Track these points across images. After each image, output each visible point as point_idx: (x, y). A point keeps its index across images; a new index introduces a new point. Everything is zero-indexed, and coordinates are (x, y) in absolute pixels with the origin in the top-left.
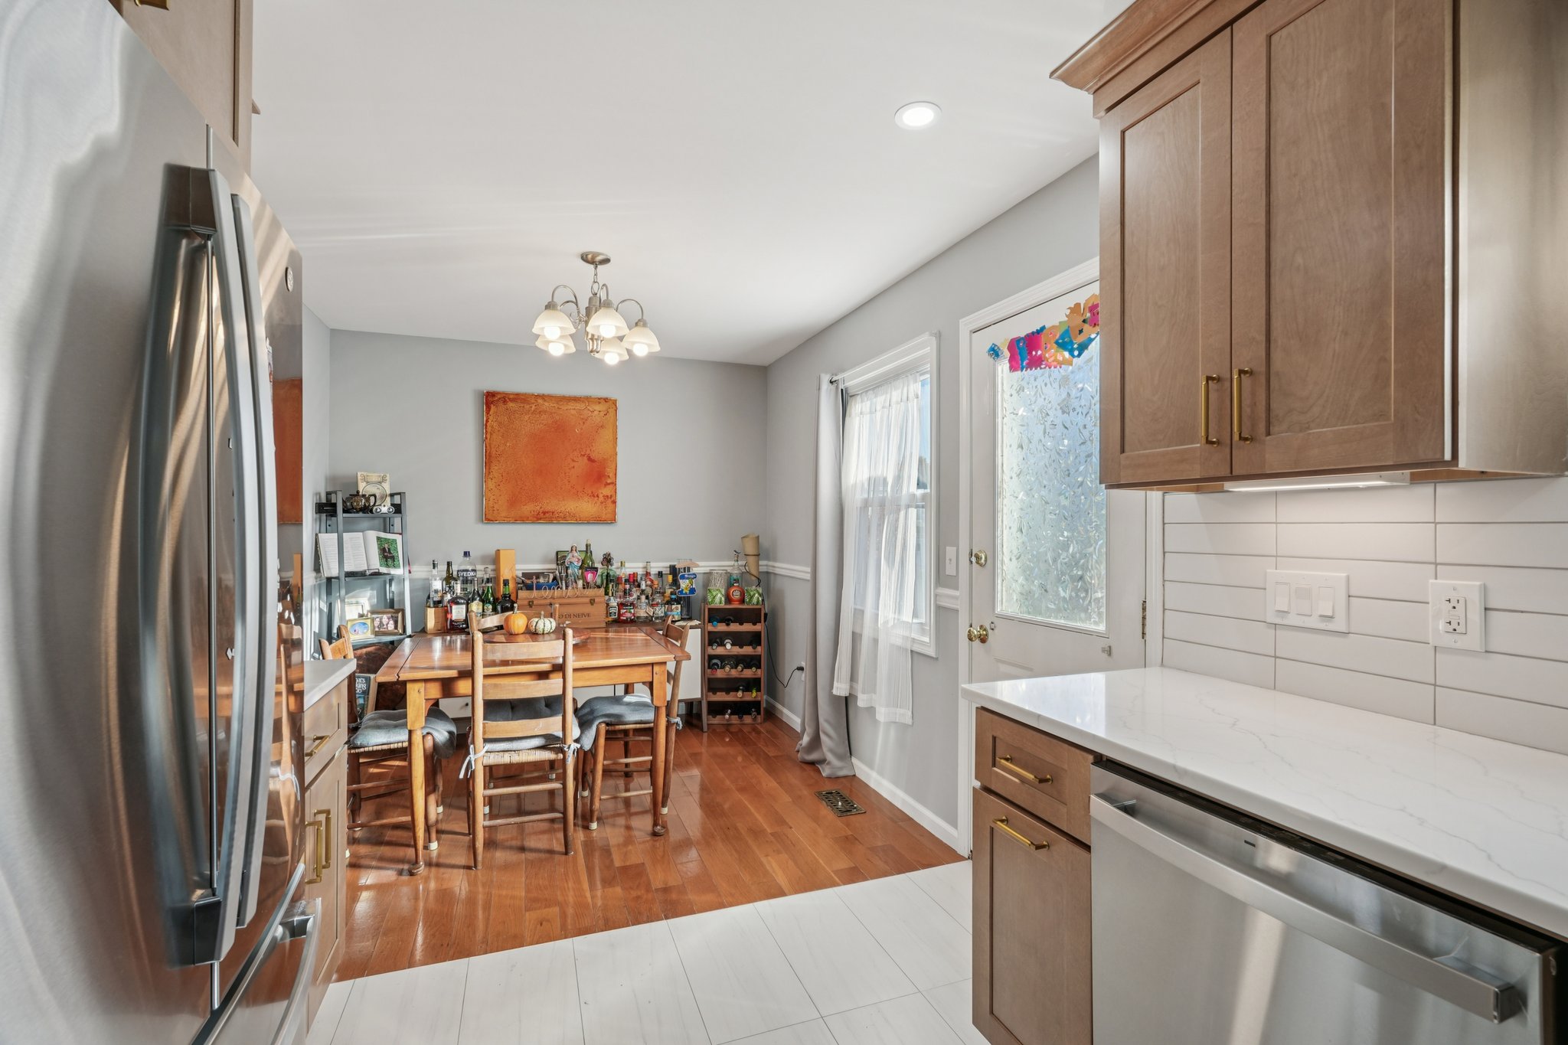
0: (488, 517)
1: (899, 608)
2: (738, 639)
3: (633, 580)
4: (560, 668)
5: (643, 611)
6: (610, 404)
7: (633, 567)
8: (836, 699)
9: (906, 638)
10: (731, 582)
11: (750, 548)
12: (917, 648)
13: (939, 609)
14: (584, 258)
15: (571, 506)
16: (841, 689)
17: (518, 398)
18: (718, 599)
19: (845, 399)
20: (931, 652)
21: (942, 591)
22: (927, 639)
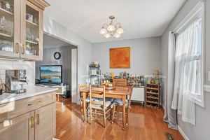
0: (111, 68)
1: (190, 89)
2: (153, 91)
3: (133, 78)
4: (103, 93)
5: (134, 84)
6: (129, 48)
7: (134, 76)
8: (172, 110)
9: (192, 99)
10: (152, 79)
11: (157, 73)
12: (197, 103)
13: (205, 92)
14: (110, 18)
15: (122, 65)
16: (174, 107)
17: (115, 49)
18: (149, 83)
19: (176, 36)
20: (202, 105)
21: (206, 86)
22: (200, 101)
